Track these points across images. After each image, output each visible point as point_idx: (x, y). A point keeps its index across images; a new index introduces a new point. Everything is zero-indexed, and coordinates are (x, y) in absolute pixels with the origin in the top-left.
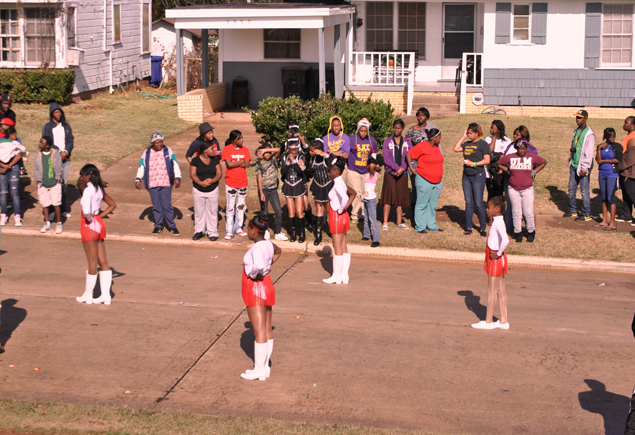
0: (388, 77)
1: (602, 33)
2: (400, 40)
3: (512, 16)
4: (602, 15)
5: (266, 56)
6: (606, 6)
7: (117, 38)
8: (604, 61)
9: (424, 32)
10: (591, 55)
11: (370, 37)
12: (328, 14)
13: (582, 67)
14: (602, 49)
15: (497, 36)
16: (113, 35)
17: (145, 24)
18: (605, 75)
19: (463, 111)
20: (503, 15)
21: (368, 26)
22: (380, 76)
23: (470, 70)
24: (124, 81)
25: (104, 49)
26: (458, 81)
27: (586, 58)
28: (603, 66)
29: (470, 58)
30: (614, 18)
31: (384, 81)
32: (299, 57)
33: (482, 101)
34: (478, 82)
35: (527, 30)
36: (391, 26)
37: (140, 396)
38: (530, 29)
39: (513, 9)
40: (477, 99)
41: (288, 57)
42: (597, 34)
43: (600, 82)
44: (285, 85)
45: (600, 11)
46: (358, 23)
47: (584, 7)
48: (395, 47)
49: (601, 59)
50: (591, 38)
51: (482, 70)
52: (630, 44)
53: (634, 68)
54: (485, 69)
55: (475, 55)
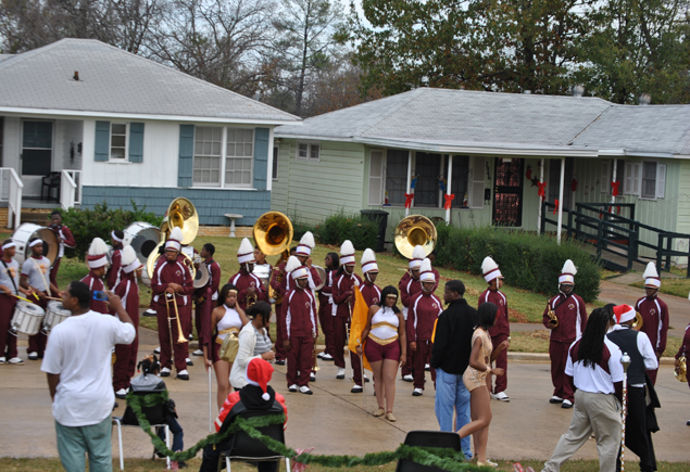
1: (194, 154)
3: (110, 135)
4: (195, 136)
6: (198, 128)
8: (195, 181)
9: (2, 148)
10: (184, 176)
13: (176, 186)
14: (193, 169)
15: (96, 154)
18: (196, 195)
20: (102, 133)
27: (179, 177)
28: (196, 186)
30: (204, 139)
35: (124, 150)
38: (127, 148)
39: (111, 128)
42: (189, 155)
45: (193, 133)
47: (178, 128)
49: (193, 178)
50: (184, 158)
51: (81, 187)
52: (219, 165)
53: (222, 188)
54: (84, 187)
55: (74, 172)
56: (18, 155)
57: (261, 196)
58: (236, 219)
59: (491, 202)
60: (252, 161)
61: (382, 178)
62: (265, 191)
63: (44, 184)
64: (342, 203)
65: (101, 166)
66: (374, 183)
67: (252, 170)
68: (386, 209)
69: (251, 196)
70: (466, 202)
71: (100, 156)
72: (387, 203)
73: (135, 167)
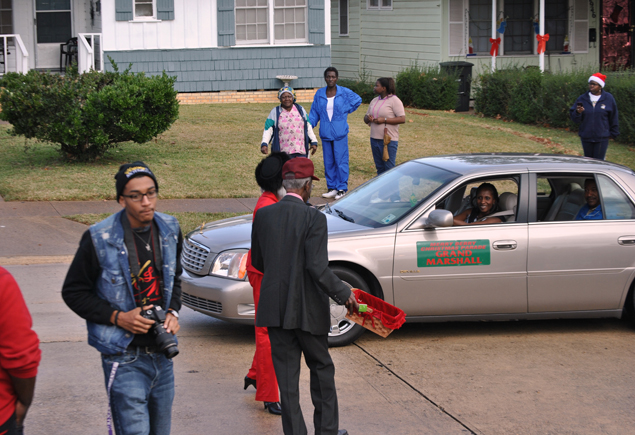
1: (236, 6)
8: (239, 38)
9: (11, 12)
10: (224, 33)
13: (216, 46)
14: (236, 24)
15: (117, 12)
18: (241, 55)
27: (219, 35)
28: (240, 44)
29: (89, 40)
35: (151, 5)
38: (154, 3)
42: (230, 8)
43: (237, 63)
49: (236, 35)
50: (224, 12)
51: (102, 53)
52: (266, 18)
53: (272, 45)
54: (105, 52)
55: (92, 35)
56: (31, 20)
57: (319, 52)
58: (290, 82)
59: (597, 43)
60: (306, 10)
61: (465, 22)
62: (323, 45)
63: (62, 52)
64: (414, 56)
65: (124, 25)
66: (456, 30)
67: (306, 22)
68: (470, 60)
69: (307, 52)
70: (567, 47)
71: (123, 15)
72: (471, 53)
73: (165, 25)
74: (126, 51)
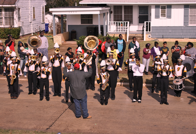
0: (121, 29)
1: (189, 15)
2: (125, 17)
3: (160, 10)
4: (189, 9)
5: (82, 23)
6: (190, 6)
7: (34, 18)
8: (190, 24)
9: (132, 15)
10: (186, 22)
11: (115, 16)
12: (101, 9)
13: (183, 26)
14: (189, 20)
15: (155, 16)
16: (33, 17)
17: (43, 13)
18: (190, 28)
19: (145, 40)
20: (157, 9)
21: (114, 13)
22: (118, 29)
23: (147, 27)
24: (36, 31)
25: (30, 21)
26: (143, 31)
27: (184, 23)
29: (147, 23)
30: (193, 10)
31: (119, 31)
32: (92, 23)
33: (151, 37)
34: (150, 31)
35: (165, 14)
36: (122, 13)
37: (41, 128)
38: (166, 14)
39: (160, 7)
40: (149, 36)
41: (89, 23)
43: (189, 30)
44: (88, 32)
45: (189, 8)
46: (111, 12)
47: (183, 7)
48: (123, 20)
49: (189, 23)
50: (186, 16)
54: (152, 27)
56: (137, 17)
65: (157, 20)
73: (169, 20)
74: (158, 27)
